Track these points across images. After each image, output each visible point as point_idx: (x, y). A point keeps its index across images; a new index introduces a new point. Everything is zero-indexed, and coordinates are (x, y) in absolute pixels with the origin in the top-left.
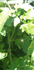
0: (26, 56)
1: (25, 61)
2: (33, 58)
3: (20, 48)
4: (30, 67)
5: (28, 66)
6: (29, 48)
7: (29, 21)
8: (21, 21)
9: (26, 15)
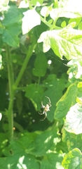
0: (50, 129)
1: (46, 141)
2: (67, 126)
3: (36, 106)
4: (60, 155)
5: (55, 152)
6: (60, 103)
7: (64, 23)
8: (42, 22)
9: (59, 5)
